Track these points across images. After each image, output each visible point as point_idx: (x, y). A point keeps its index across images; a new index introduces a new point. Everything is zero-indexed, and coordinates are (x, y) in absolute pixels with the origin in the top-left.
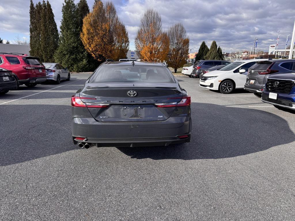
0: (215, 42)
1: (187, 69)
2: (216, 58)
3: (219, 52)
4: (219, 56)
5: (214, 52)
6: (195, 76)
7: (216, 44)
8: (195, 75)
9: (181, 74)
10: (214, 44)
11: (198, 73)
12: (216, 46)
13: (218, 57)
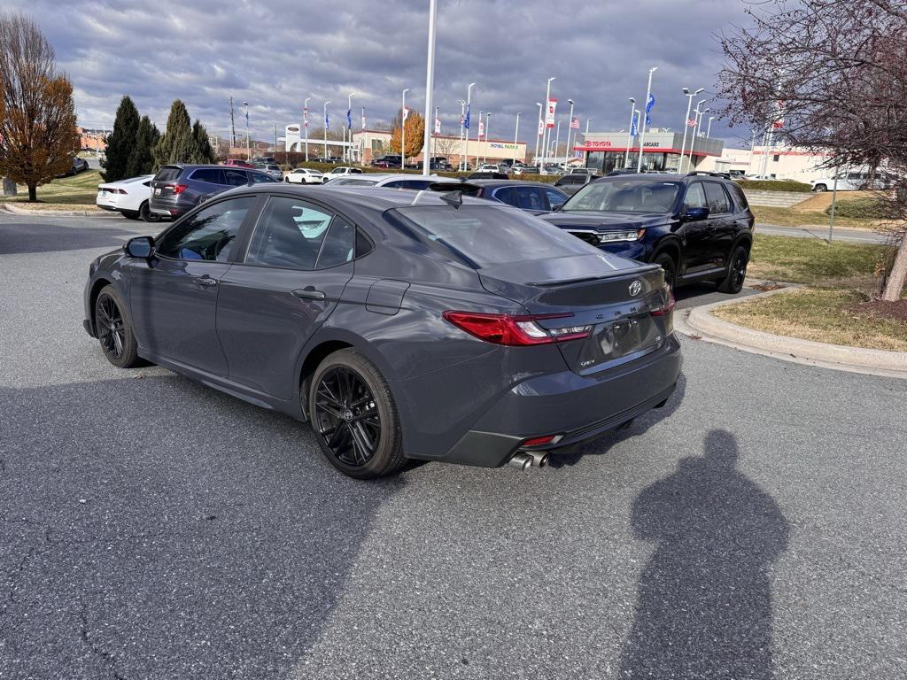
0: (183, 106)
1: (122, 192)
2: (192, 156)
3: (200, 139)
4: (201, 150)
5: (184, 137)
6: (169, 216)
7: (185, 111)
8: (169, 213)
9: (96, 206)
10: (179, 113)
11: (178, 204)
12: (188, 119)
13: (198, 153)
